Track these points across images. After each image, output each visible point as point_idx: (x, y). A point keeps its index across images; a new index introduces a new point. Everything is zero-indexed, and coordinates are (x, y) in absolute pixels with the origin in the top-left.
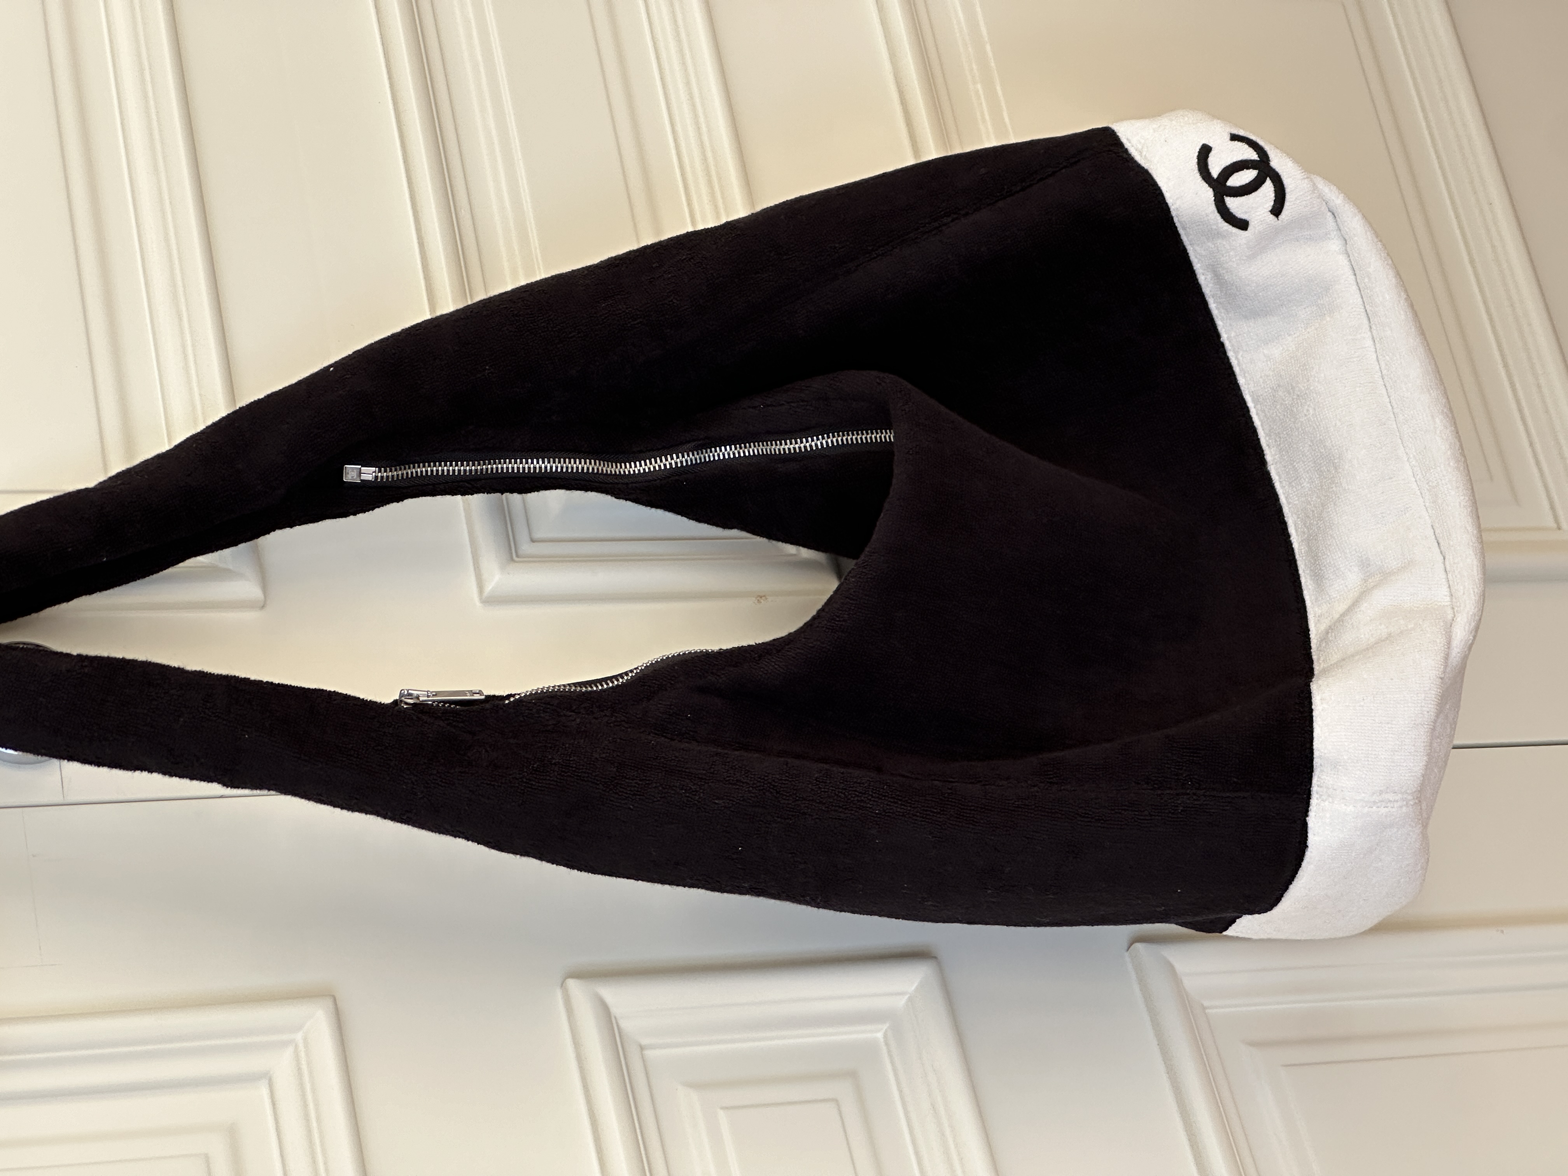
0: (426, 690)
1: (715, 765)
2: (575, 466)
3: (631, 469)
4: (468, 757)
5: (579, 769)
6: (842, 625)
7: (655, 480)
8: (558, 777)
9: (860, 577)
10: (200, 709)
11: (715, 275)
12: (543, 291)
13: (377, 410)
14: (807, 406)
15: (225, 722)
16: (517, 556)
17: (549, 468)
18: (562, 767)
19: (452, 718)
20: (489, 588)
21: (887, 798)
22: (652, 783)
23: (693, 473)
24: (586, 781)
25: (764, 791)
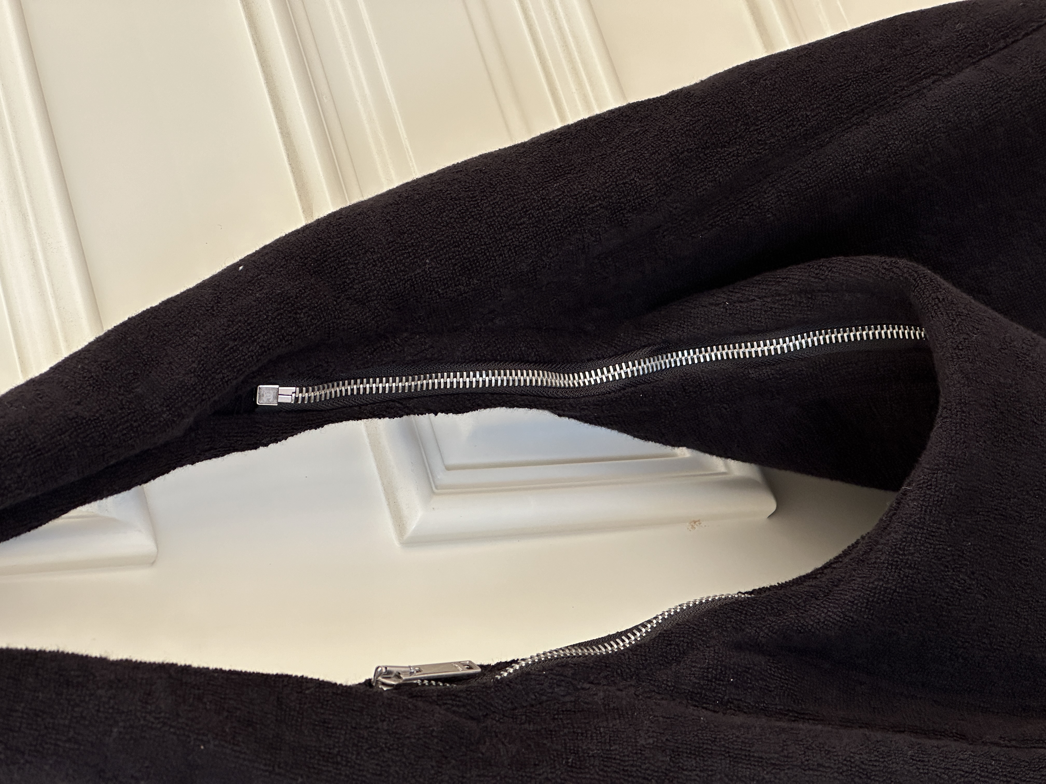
0: (407, 665)
1: (787, 745)
2: (522, 378)
3: (586, 380)
4: (483, 754)
5: (624, 761)
6: (908, 559)
7: (610, 393)
8: (600, 773)
9: (923, 500)
10: (138, 714)
11: (678, 148)
12: (481, 171)
13: (302, 316)
14: (785, 300)
15: (172, 730)
16: (436, 488)
17: (493, 381)
18: (603, 760)
19: (450, 702)
20: (412, 526)
21: (998, 777)
22: (715, 774)
23: (649, 383)
24: (634, 777)
25: (852, 776)
